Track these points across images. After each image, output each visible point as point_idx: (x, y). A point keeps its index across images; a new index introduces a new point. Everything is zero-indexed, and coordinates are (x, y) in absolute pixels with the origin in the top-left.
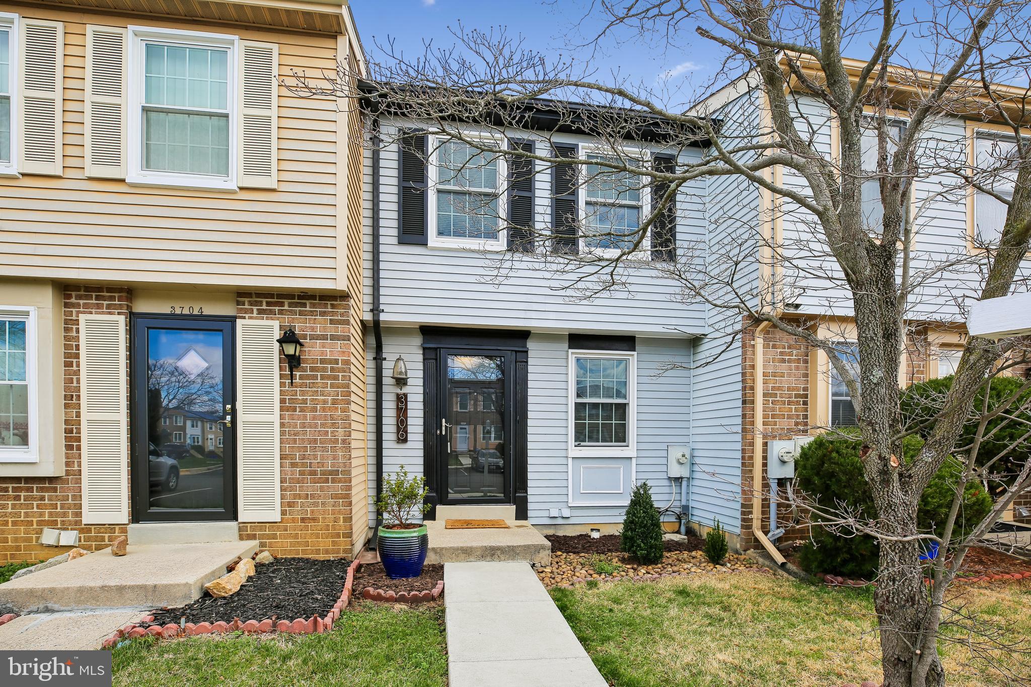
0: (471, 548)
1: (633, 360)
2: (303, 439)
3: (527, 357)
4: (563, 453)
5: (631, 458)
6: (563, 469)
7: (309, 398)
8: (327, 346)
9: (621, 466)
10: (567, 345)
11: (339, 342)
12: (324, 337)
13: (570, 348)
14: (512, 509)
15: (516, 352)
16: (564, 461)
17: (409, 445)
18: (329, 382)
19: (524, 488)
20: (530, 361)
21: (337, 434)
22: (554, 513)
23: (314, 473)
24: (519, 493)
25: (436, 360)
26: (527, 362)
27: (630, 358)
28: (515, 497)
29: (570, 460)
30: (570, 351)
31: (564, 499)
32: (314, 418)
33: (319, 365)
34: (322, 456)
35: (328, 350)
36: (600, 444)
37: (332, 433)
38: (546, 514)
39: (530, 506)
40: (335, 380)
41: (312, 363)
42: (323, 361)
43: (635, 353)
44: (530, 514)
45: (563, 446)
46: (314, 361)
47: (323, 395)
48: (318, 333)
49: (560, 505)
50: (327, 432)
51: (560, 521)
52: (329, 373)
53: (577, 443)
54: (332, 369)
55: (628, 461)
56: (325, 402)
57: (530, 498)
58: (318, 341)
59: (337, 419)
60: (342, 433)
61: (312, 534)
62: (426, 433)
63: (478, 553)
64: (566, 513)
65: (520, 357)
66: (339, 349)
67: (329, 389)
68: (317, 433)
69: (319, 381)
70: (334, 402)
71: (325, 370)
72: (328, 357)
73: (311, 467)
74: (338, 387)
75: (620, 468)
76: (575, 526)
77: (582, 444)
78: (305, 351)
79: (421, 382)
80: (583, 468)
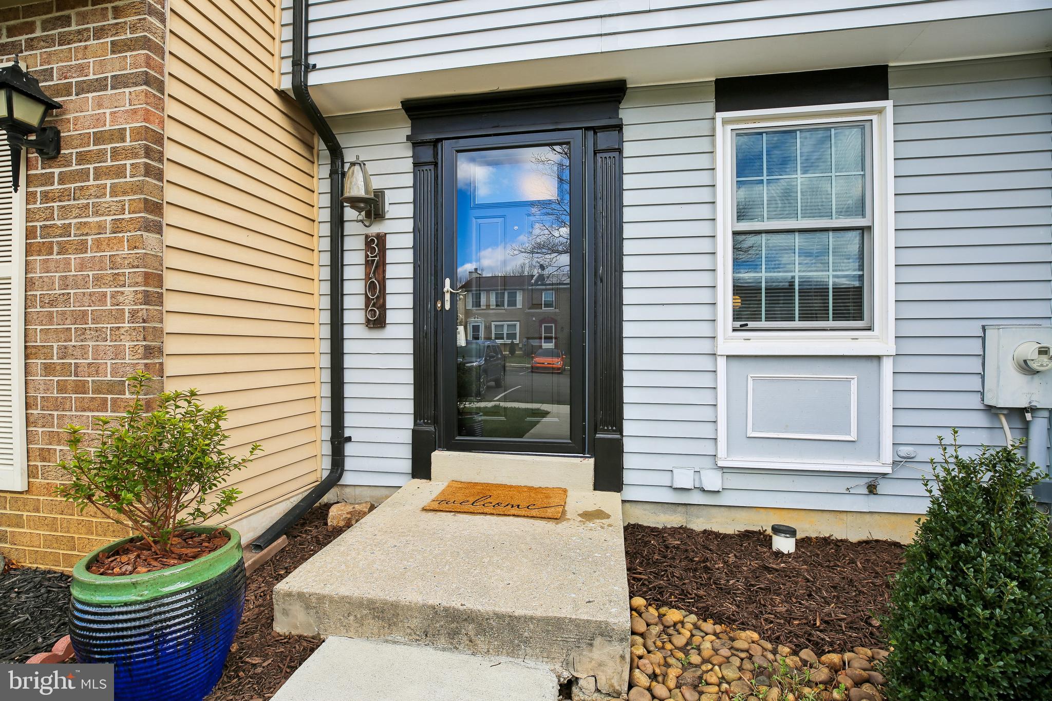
0: (395, 606)
1: (883, 125)
2: (64, 313)
3: (622, 141)
4: (706, 346)
5: (878, 358)
6: (705, 380)
7: (74, 221)
8: (106, 103)
9: (853, 377)
10: (712, 106)
11: (127, 90)
12: (100, 85)
13: (718, 109)
14: (587, 465)
15: (595, 130)
16: (706, 363)
17: (389, 331)
18: (109, 182)
19: (616, 421)
20: (629, 149)
21: (121, 299)
22: (684, 479)
23: (80, 388)
24: (604, 431)
25: (436, 164)
26: (620, 151)
27: (874, 118)
28: (594, 441)
29: (722, 363)
30: (720, 116)
31: (708, 448)
32: (82, 266)
33: (92, 148)
34: (96, 349)
35: (108, 111)
36: (797, 324)
37: (113, 297)
38: (665, 479)
39: (629, 461)
40: (118, 177)
41: (81, 146)
42: (99, 138)
43: (888, 104)
44: (628, 477)
45: (704, 329)
46: (84, 139)
47: (96, 213)
48: (91, 77)
49: (697, 463)
50: (104, 295)
51: (697, 498)
52: (109, 163)
53: (738, 324)
54: (115, 153)
55: (871, 366)
56: (101, 228)
57: (629, 445)
58: (90, 95)
59: (121, 266)
60: (131, 297)
61: (80, 522)
62: (418, 308)
63: (414, 623)
64: (712, 480)
65: (605, 140)
66: (128, 107)
67: (108, 198)
68: (86, 299)
69: (92, 182)
70: (117, 227)
71: (101, 156)
72: (107, 128)
73: (76, 375)
74: (125, 193)
75: (848, 381)
76: (733, 511)
77: (751, 324)
78: (68, 120)
79: (409, 210)
80: (754, 379)
